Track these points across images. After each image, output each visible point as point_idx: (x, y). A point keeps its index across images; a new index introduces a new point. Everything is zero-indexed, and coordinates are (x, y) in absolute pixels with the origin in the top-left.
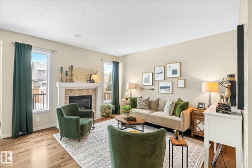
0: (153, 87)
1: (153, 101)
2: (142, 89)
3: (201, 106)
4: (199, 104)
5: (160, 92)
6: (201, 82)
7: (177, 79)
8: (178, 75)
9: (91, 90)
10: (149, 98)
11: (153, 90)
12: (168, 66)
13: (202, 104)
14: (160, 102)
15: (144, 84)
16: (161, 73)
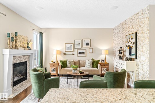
0: (73, 53)
1: (76, 61)
2: (65, 54)
3: (103, 61)
4: (102, 60)
5: (78, 56)
6: (102, 50)
7: (88, 48)
8: (89, 46)
9: (27, 57)
10: (74, 60)
11: (73, 54)
12: (84, 40)
13: (103, 60)
14: (80, 62)
15: (66, 51)
16: (79, 44)
